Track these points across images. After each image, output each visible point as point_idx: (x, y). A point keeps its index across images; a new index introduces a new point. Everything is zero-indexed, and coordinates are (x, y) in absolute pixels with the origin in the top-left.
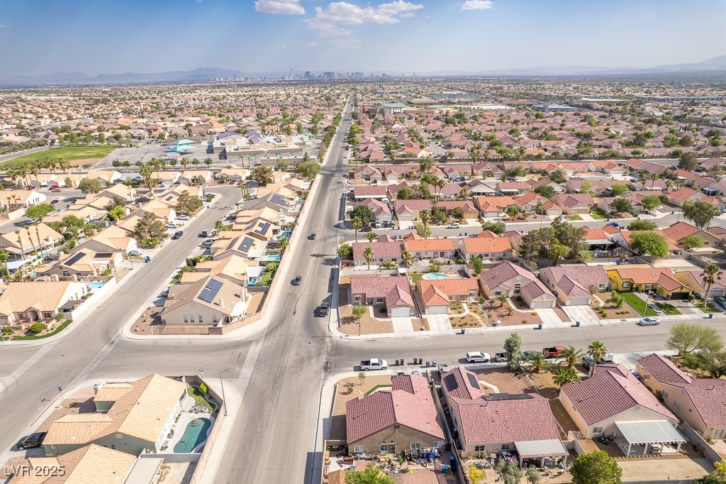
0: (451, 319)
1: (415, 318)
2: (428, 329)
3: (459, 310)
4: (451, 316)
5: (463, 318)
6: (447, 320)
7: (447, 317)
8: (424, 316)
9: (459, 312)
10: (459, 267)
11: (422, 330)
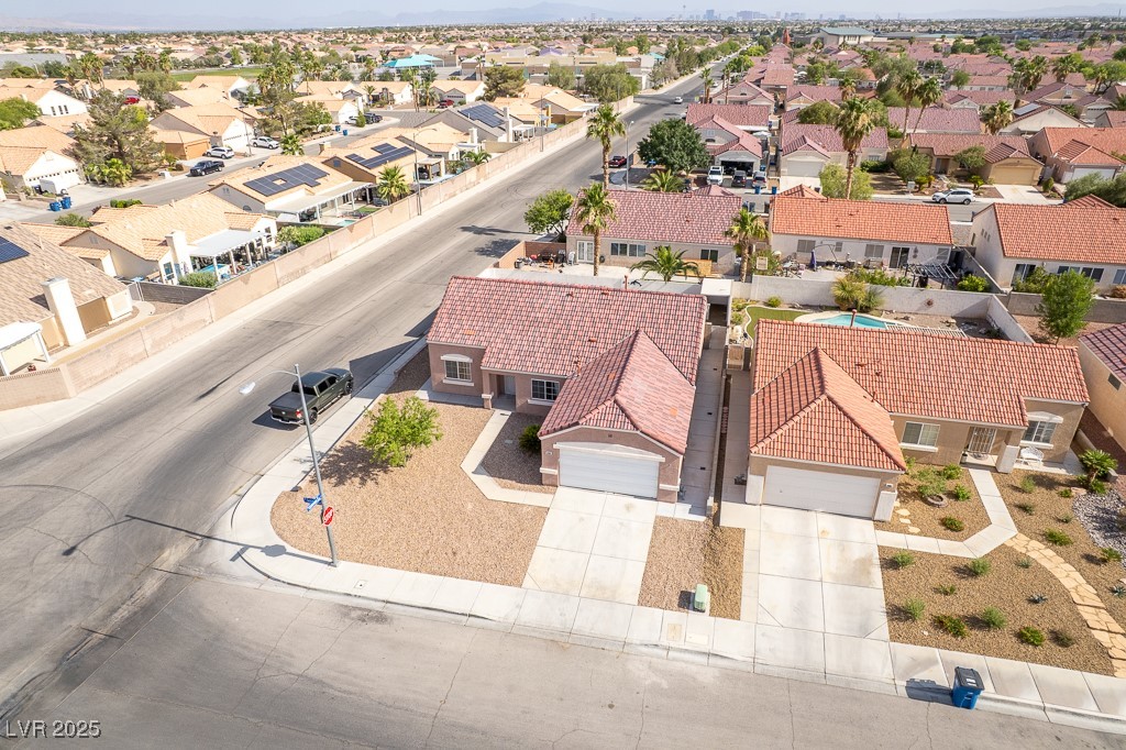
0: (892, 563)
1: (681, 511)
2: (727, 604)
3: (949, 508)
4: (896, 541)
5: (970, 571)
6: (864, 564)
7: (867, 540)
8: (732, 515)
9: (951, 526)
10: (965, 301)
11: (687, 601)
